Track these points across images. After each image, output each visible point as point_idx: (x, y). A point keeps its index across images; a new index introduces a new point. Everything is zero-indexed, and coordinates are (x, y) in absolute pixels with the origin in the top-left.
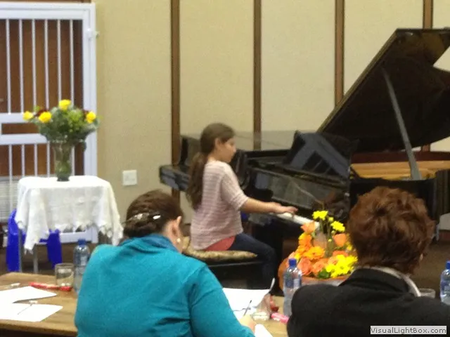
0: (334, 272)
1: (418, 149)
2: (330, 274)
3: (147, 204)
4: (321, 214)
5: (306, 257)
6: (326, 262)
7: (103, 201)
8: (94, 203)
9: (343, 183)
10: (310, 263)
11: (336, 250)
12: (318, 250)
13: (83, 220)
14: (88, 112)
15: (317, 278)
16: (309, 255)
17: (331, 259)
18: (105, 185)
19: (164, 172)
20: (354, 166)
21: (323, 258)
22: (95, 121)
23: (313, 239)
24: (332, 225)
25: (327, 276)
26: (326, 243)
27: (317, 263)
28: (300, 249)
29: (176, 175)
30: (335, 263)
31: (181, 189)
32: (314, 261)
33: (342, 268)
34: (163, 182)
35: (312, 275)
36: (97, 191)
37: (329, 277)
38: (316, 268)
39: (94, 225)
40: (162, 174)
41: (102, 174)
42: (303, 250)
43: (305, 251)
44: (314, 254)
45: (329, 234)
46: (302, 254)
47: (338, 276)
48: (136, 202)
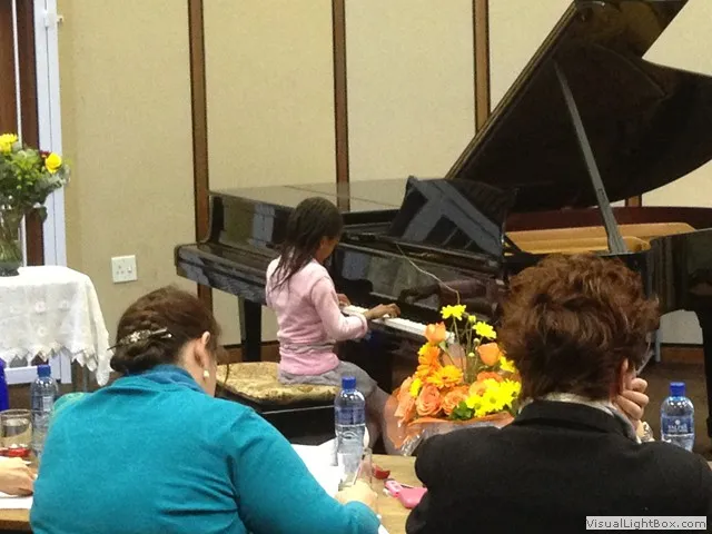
0: (478, 408)
1: (621, 204)
2: (473, 411)
3: (150, 314)
4: (455, 311)
5: (431, 384)
6: (466, 392)
7: (79, 308)
8: (64, 311)
9: (493, 264)
10: (438, 393)
11: (481, 371)
12: (452, 372)
13: (45, 341)
14: (47, 154)
15: (451, 419)
16: (436, 380)
17: (474, 387)
18: (82, 281)
19: (184, 256)
20: (511, 235)
21: (460, 385)
22: (61, 170)
23: (442, 352)
24: (474, 327)
25: (469, 416)
26: (465, 360)
27: (449, 394)
28: (422, 370)
29: (204, 260)
30: (481, 393)
31: (214, 284)
32: (444, 391)
33: (493, 401)
34: (182, 273)
35: (442, 415)
36: (69, 291)
37: (472, 416)
38: (448, 403)
39: (64, 349)
40: (179, 260)
41: (74, 262)
42: (425, 372)
43: (429, 375)
44: (445, 378)
45: (469, 346)
46: (423, 379)
47: (487, 413)
48: (132, 310)
